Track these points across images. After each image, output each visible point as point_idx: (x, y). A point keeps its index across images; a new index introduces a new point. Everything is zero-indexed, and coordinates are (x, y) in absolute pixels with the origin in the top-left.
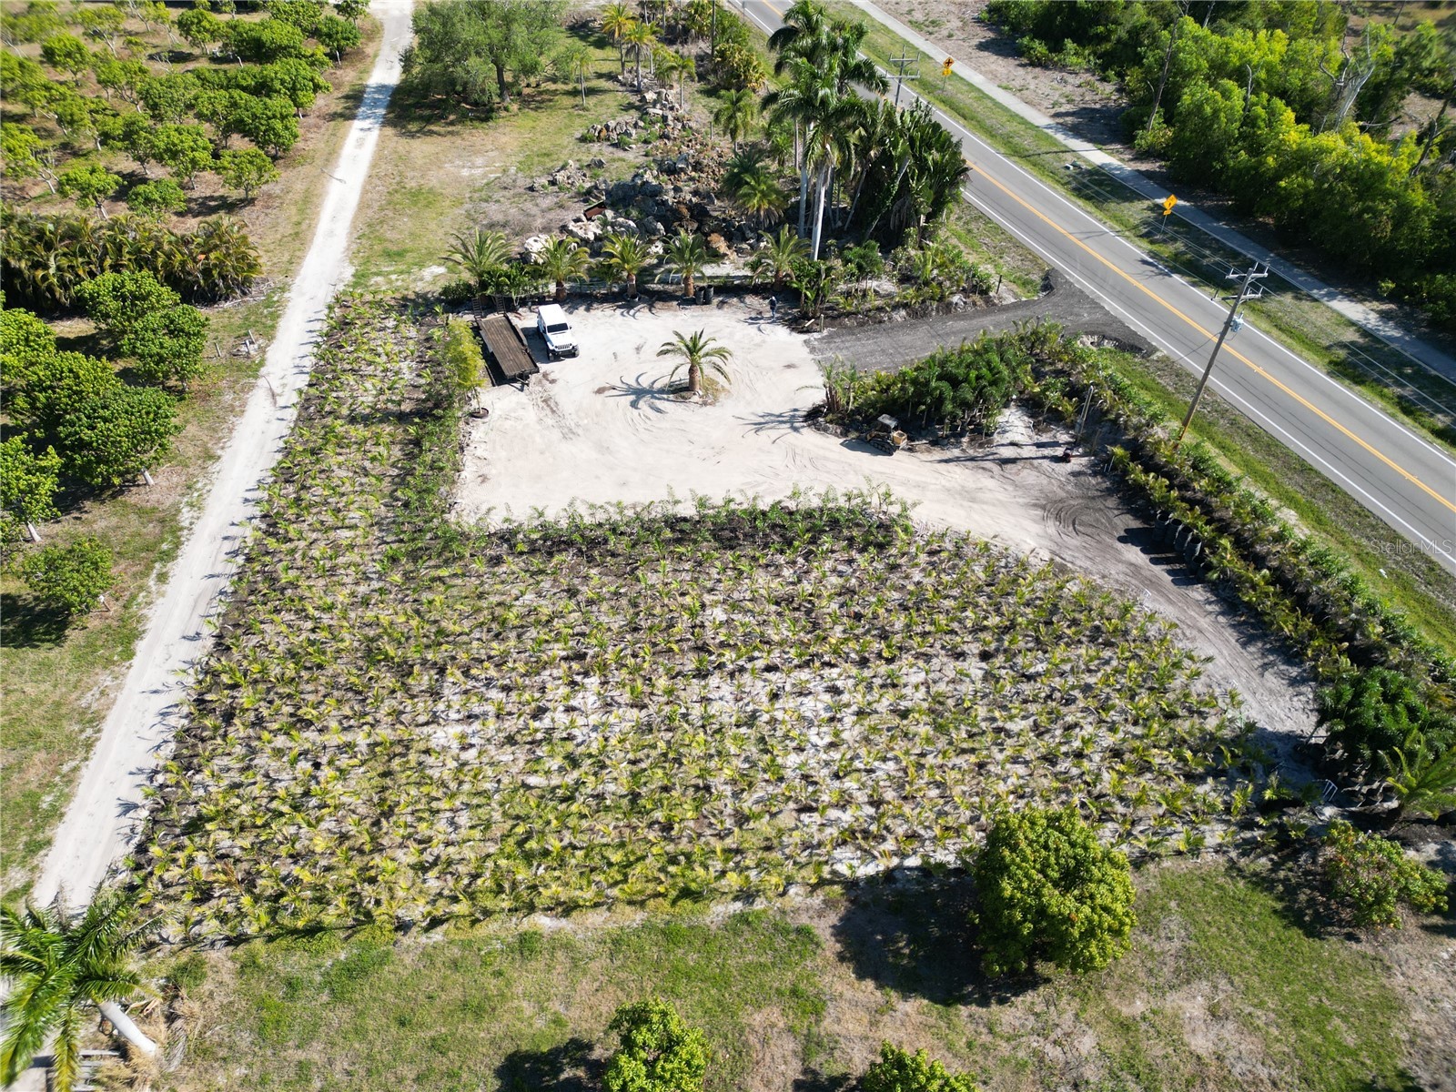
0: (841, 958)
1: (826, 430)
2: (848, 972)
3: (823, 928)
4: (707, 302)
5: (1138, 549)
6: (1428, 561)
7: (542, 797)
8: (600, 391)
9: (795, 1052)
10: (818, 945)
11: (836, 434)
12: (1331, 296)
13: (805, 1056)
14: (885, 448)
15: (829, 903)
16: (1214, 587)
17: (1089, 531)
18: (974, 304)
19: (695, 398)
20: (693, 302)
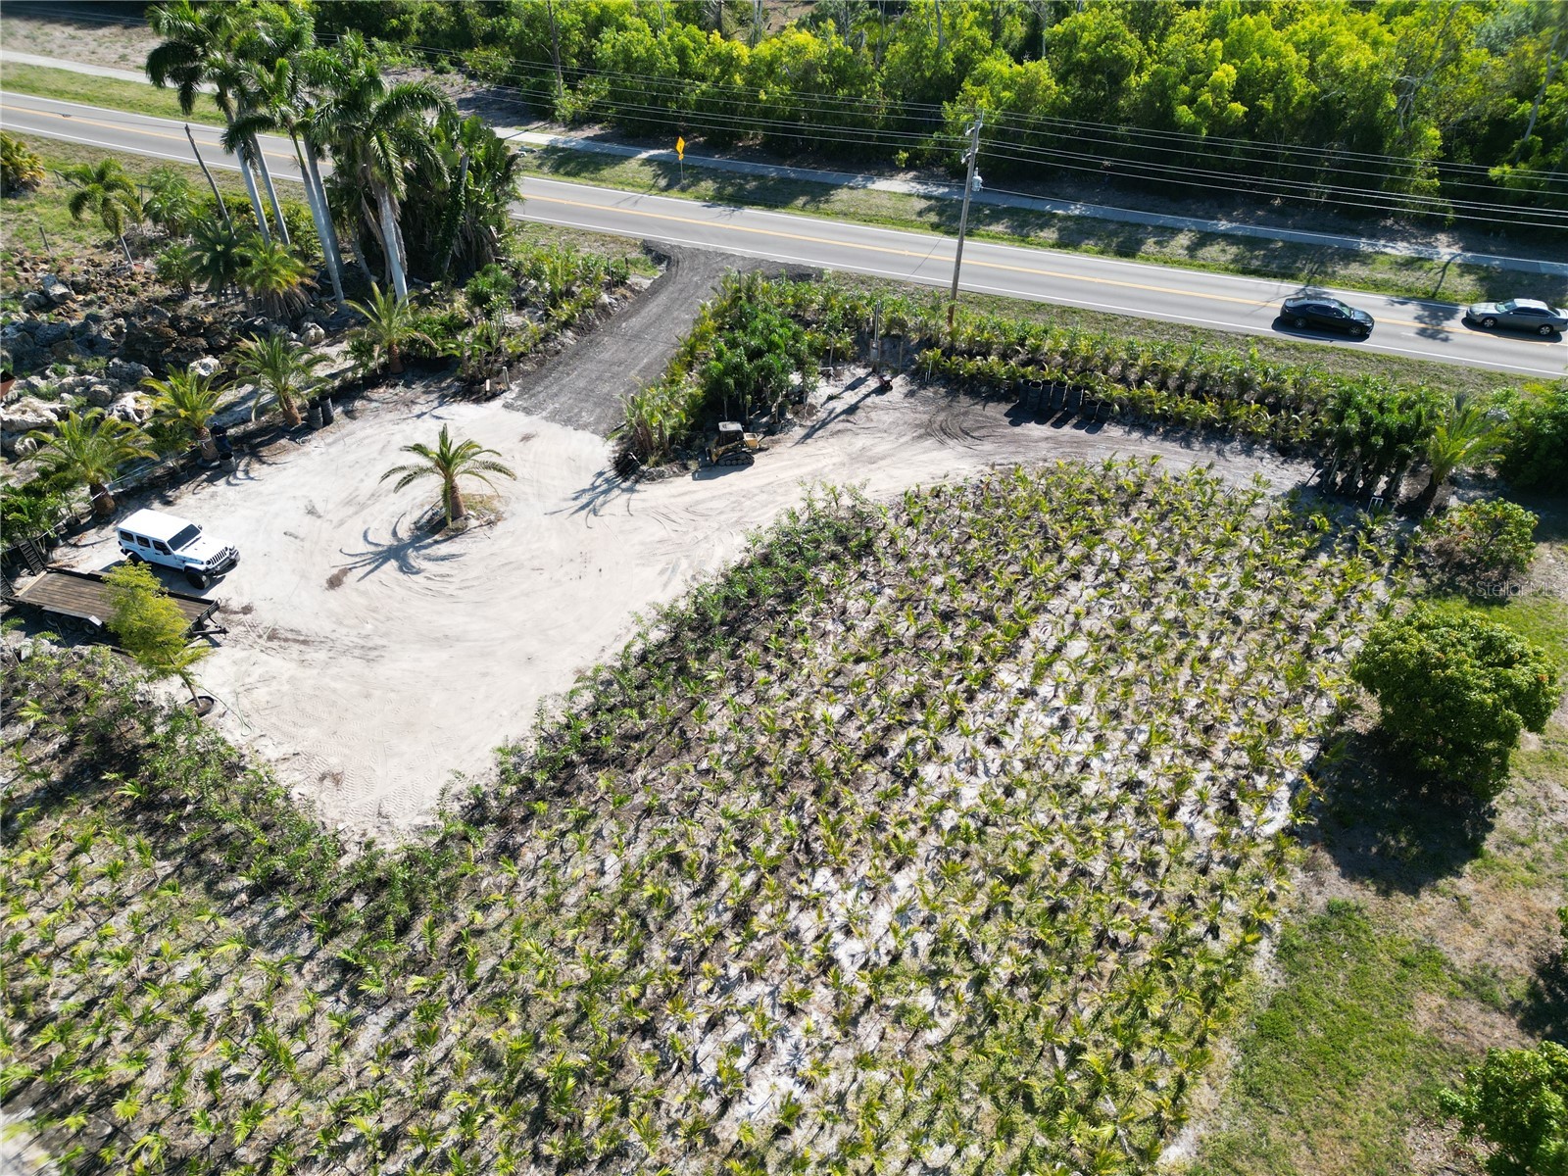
0: (1385, 893)
1: (661, 475)
2: (1402, 902)
3: (1339, 889)
4: (328, 420)
5: (1033, 425)
6: (1186, 328)
7: (970, 1039)
8: (334, 582)
9: (1482, 1010)
10: (1358, 909)
11: (676, 475)
12: (870, 179)
13: (1488, 1002)
14: (740, 459)
15: (1308, 866)
16: (1118, 420)
17: (983, 432)
18: (625, 297)
19: (473, 523)
20: (310, 427)
